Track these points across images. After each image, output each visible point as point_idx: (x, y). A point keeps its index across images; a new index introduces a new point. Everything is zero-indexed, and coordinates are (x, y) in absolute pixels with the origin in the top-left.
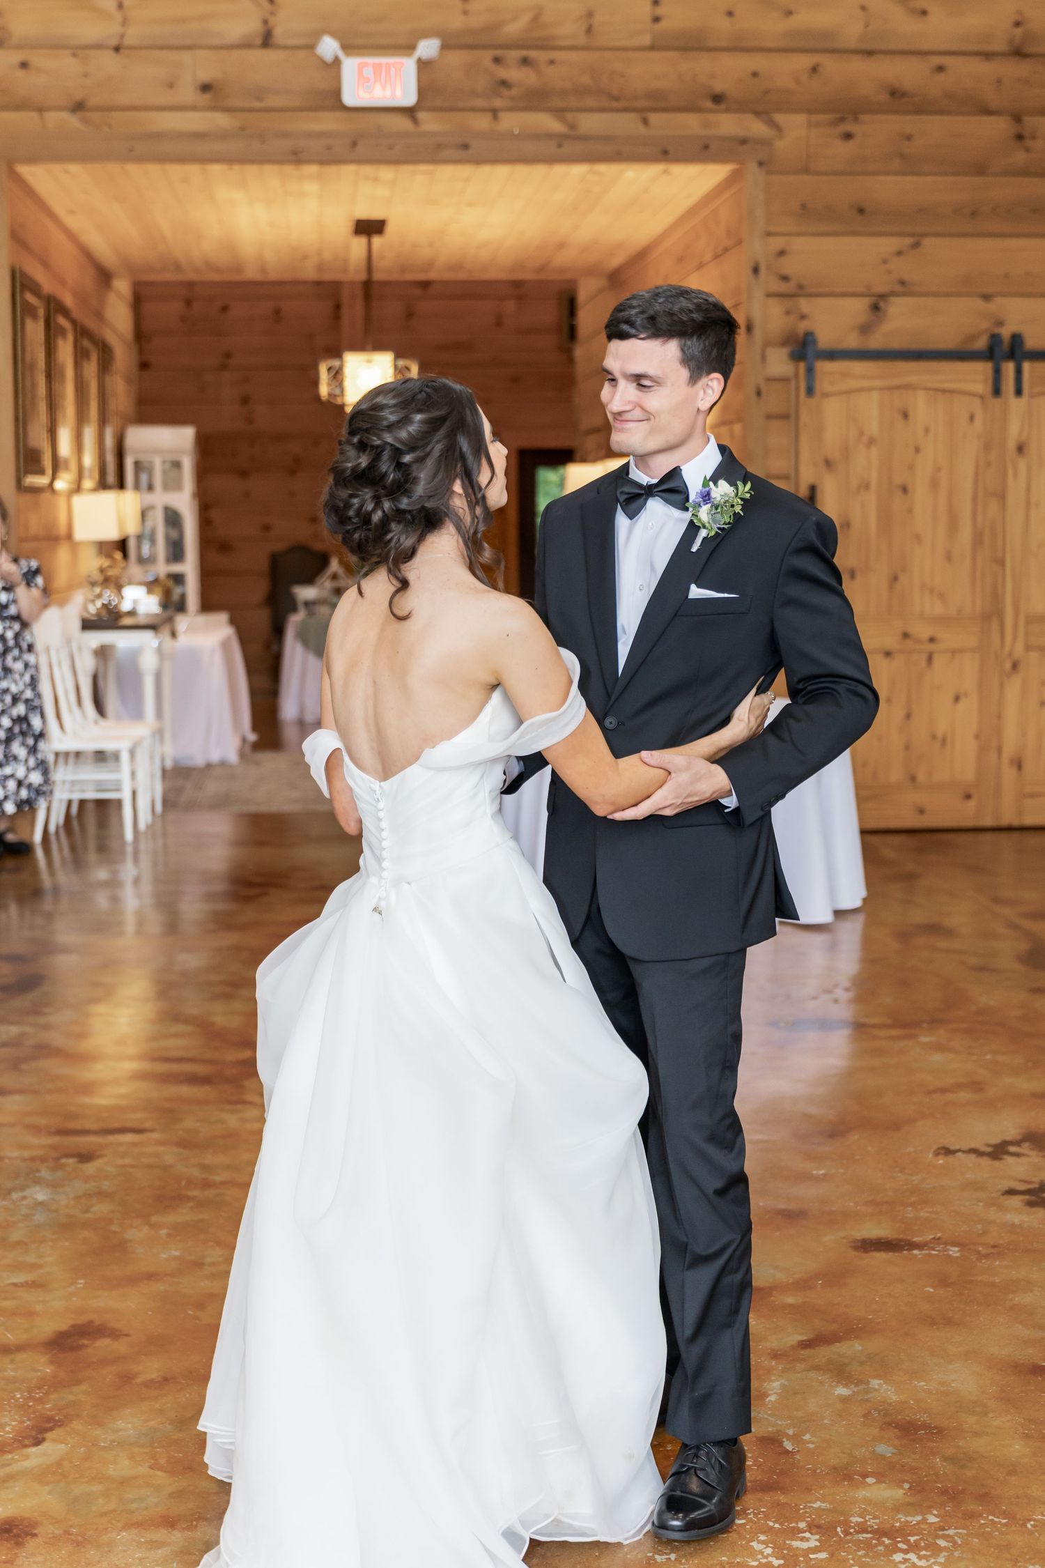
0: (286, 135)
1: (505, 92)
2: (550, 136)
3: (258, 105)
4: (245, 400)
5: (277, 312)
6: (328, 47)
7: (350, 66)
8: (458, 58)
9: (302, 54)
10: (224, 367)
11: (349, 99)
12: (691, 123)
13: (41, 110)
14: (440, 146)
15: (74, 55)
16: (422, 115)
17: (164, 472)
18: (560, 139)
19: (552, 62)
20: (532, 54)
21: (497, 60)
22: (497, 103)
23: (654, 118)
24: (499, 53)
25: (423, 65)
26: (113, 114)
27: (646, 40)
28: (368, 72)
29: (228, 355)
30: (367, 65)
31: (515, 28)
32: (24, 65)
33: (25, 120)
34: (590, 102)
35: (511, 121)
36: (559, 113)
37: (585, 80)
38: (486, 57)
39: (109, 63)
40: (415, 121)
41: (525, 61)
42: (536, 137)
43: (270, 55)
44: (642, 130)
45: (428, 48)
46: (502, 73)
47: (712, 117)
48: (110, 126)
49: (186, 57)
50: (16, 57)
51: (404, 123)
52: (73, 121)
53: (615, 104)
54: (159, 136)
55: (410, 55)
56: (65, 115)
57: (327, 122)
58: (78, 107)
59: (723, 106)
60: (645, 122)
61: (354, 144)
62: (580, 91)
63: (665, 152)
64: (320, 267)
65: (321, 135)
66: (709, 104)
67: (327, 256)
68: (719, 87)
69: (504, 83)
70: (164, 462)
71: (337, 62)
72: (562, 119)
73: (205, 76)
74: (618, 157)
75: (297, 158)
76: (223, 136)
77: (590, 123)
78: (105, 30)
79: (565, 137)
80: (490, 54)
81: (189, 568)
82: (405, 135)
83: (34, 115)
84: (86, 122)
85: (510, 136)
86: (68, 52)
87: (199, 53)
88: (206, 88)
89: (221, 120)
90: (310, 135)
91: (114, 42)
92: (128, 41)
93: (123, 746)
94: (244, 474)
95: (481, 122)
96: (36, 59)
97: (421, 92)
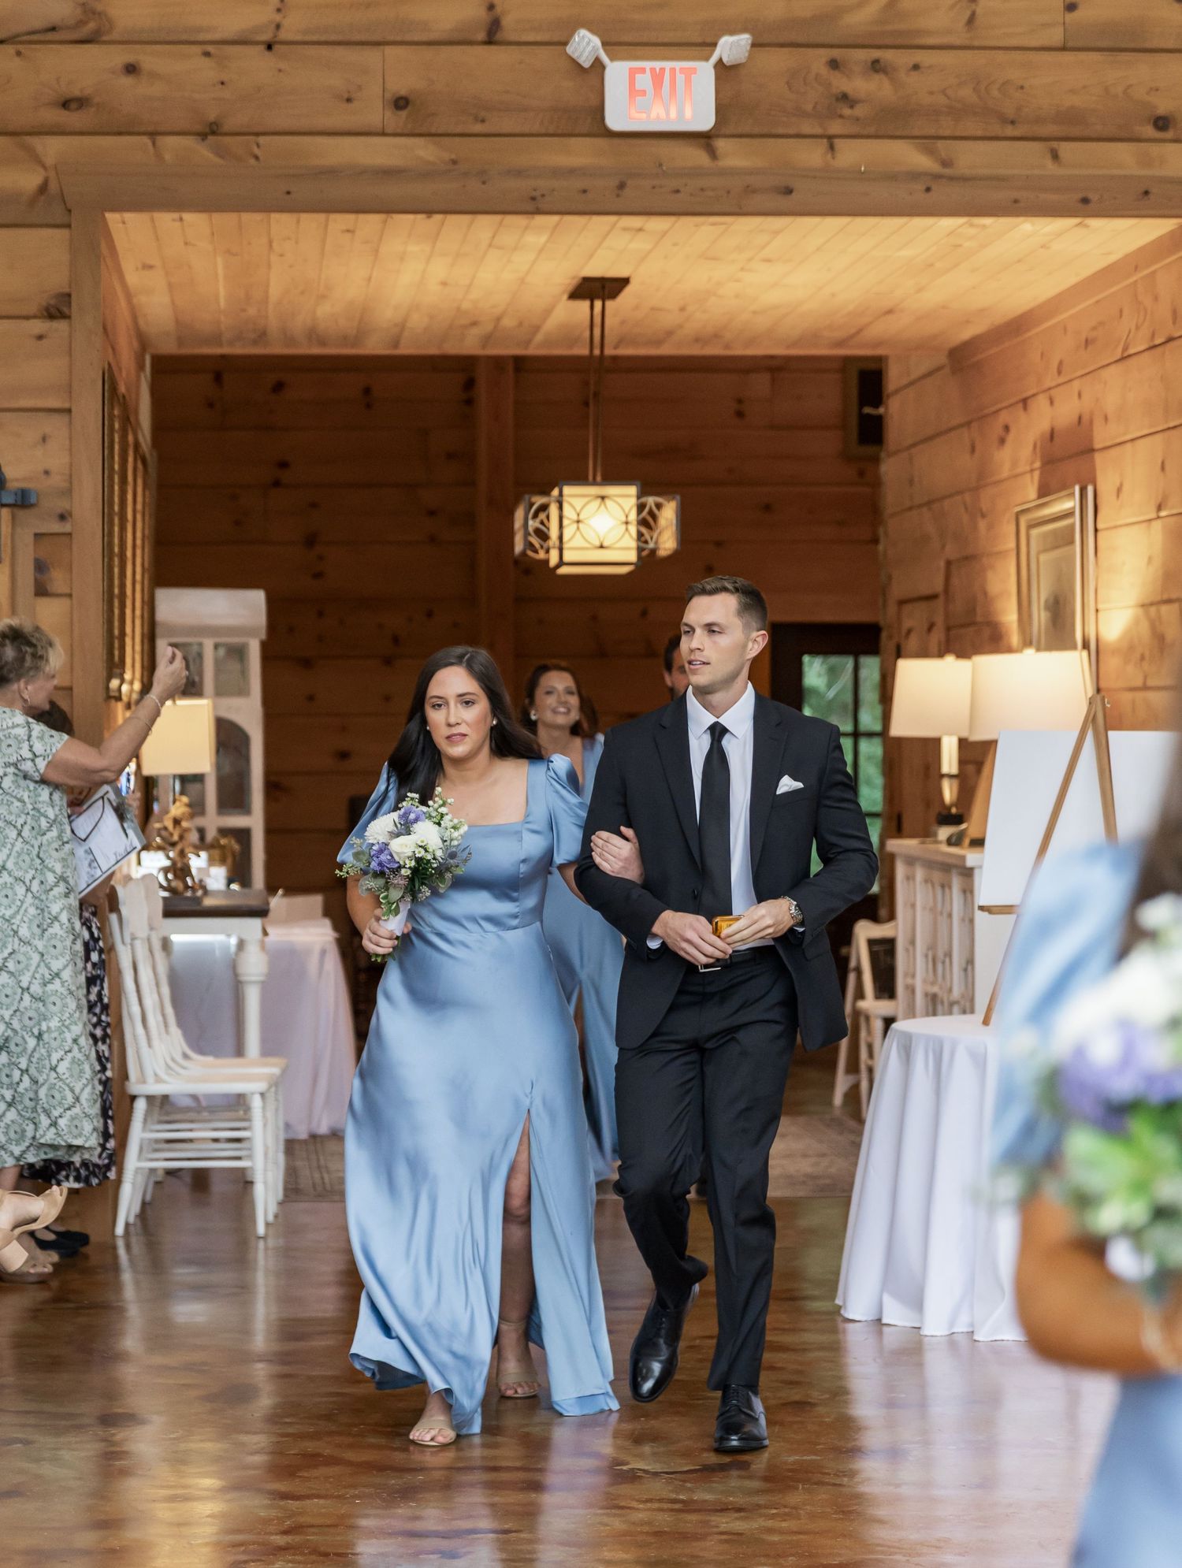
0: (519, 173)
1: (847, 112)
2: (914, 176)
3: (478, 128)
4: (311, 541)
5: (367, 391)
6: (585, 45)
7: (617, 73)
8: (778, 61)
9: (544, 53)
10: (277, 484)
11: (616, 120)
12: (1123, 158)
13: (153, 135)
14: (750, 190)
15: (207, 54)
16: (721, 144)
17: (217, 663)
18: (929, 181)
19: (916, 67)
20: (887, 55)
21: (834, 64)
22: (835, 127)
23: (1066, 149)
24: (836, 53)
25: (723, 70)
26: (262, 140)
27: (1056, 36)
28: (644, 81)
29: (283, 465)
30: (643, 70)
31: (860, 19)
32: (131, 69)
33: (131, 149)
34: (971, 127)
35: (853, 154)
36: (927, 141)
37: (967, 93)
38: (818, 60)
39: (255, 66)
40: (713, 153)
41: (876, 66)
42: (892, 177)
43: (497, 55)
44: (1050, 167)
45: (733, 47)
46: (841, 83)
47: (1155, 149)
48: (257, 158)
49: (372, 57)
50: (120, 56)
51: (696, 156)
52: (202, 152)
53: (1010, 131)
54: (331, 173)
55: (707, 59)
56: (189, 142)
57: (580, 153)
58: (211, 131)
59: (1169, 134)
60: (1055, 156)
61: (622, 186)
62: (958, 111)
63: (1085, 201)
64: (487, 339)
65: (572, 172)
66: (1149, 131)
67: (508, 322)
68: (1163, 107)
69: (844, 98)
70: (216, 646)
71: (598, 66)
72: (931, 152)
73: (400, 85)
74: (1015, 208)
75: (534, 206)
76: (426, 174)
77: (972, 157)
78: (254, 17)
79: (937, 177)
80: (825, 54)
81: (255, 821)
82: (696, 172)
83: (146, 140)
84: (220, 152)
85: (856, 175)
86: (197, 49)
87: (388, 50)
88: (401, 103)
89: (424, 151)
90: (557, 172)
91: (266, 37)
92: (283, 35)
93: (252, 1087)
94: (307, 663)
95: (811, 155)
96: (148, 59)
97: (722, 110)
